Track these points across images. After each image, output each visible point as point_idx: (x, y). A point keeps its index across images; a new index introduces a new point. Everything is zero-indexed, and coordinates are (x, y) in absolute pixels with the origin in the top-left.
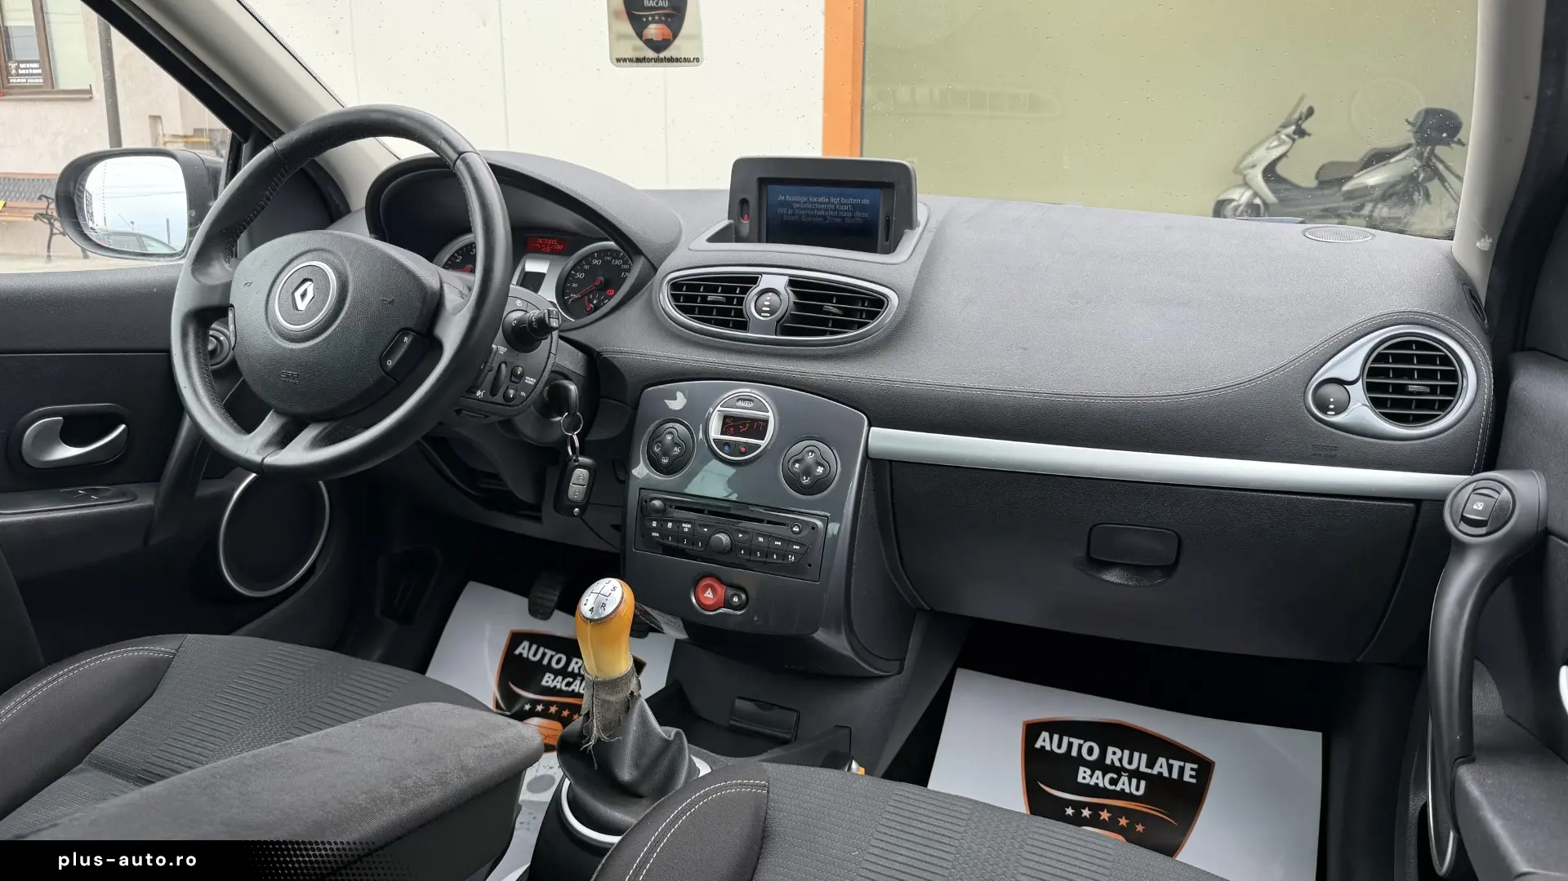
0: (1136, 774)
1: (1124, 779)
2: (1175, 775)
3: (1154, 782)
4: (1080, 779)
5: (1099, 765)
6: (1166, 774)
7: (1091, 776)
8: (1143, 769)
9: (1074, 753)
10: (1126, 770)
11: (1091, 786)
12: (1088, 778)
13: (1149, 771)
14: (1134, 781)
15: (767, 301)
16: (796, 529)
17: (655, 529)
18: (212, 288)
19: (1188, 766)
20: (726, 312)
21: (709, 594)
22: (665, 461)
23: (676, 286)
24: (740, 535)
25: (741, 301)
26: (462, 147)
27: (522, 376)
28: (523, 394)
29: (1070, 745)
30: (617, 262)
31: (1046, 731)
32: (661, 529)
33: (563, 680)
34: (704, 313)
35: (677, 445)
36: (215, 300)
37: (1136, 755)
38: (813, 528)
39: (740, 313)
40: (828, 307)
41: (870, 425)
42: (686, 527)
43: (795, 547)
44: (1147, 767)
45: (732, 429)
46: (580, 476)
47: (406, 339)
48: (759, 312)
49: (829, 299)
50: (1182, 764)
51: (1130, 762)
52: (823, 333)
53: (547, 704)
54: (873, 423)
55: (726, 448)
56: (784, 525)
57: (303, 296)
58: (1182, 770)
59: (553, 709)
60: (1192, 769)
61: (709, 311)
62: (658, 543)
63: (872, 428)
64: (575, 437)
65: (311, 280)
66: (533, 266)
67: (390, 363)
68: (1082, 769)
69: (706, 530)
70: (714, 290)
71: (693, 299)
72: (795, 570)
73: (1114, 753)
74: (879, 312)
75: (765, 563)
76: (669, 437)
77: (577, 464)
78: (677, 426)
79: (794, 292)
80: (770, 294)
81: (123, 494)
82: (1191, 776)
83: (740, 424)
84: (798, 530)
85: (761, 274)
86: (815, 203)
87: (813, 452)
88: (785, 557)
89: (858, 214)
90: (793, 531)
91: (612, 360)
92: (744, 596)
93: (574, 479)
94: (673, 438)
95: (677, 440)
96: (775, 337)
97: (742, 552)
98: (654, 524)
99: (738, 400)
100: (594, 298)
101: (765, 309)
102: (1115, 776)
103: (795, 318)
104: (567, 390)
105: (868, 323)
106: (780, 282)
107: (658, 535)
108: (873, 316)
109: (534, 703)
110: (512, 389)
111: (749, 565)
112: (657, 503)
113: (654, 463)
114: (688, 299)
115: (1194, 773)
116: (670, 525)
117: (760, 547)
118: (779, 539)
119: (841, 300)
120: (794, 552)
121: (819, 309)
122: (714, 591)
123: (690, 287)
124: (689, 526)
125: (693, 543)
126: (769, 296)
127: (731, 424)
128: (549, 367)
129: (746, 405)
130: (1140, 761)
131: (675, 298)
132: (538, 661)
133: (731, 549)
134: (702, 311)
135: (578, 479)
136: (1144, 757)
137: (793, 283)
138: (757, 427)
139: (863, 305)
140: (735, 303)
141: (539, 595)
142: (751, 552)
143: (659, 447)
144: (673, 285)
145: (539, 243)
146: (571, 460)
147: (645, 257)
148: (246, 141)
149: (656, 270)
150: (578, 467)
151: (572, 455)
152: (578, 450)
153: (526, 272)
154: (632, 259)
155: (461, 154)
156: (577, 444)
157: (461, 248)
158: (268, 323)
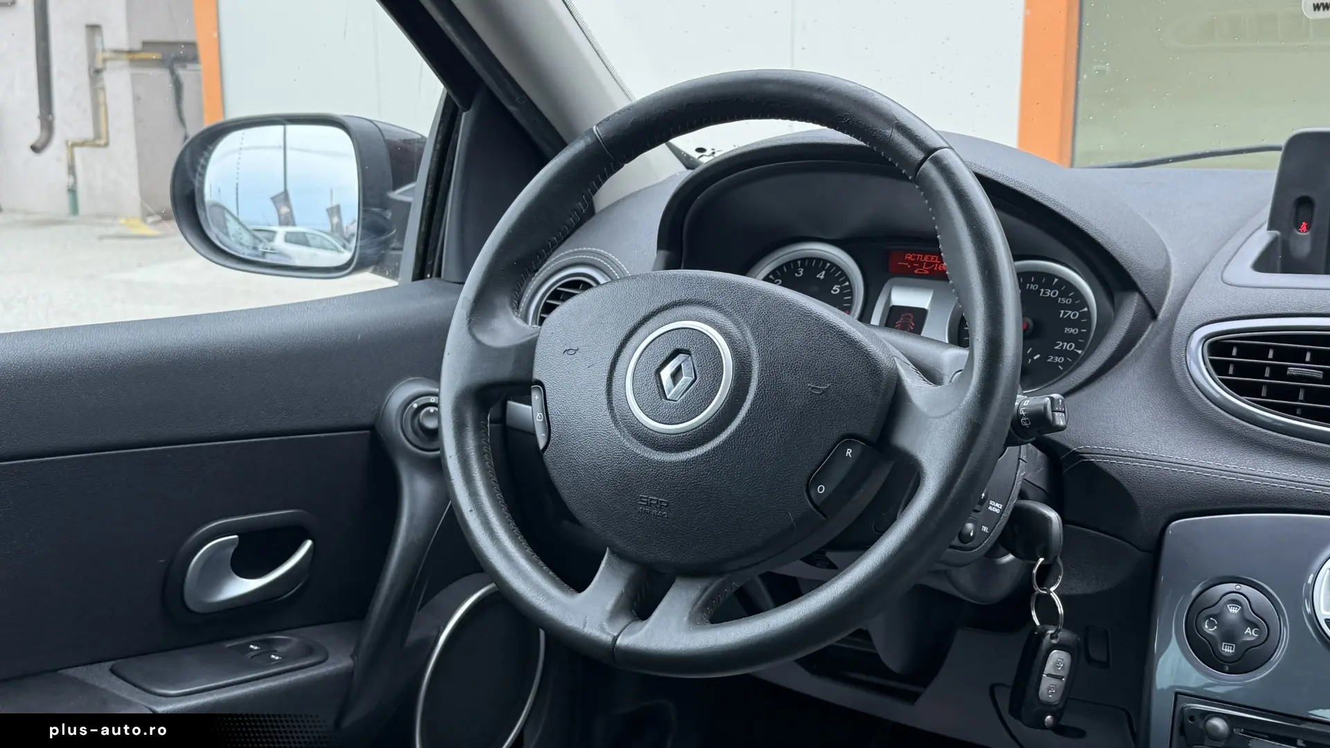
18: (502, 352)
22: (1228, 650)
23: (1218, 348)
26: (933, 140)
27: (983, 502)
28: (985, 529)
30: (1049, 293)
34: (1281, 397)
35: (1253, 625)
36: (505, 371)
46: (1057, 660)
47: (849, 452)
57: (676, 376)
61: (1291, 393)
64: (1054, 596)
65: (687, 352)
66: (903, 297)
67: (821, 489)
70: (1298, 356)
71: (1257, 371)
76: (1233, 610)
77: (1054, 641)
78: (1245, 589)
91: (1105, 468)
93: (1049, 668)
94: (1242, 611)
95: (1251, 616)
104: (1047, 520)
110: (972, 522)
112: (1219, 723)
113: (1205, 652)
114: (1241, 369)
123: (1245, 351)
128: (1018, 484)
131: (1219, 368)
134: (1275, 391)
135: (1056, 666)
143: (1211, 625)
144: (1211, 345)
145: (907, 261)
146: (1043, 634)
147: (1141, 293)
148: (467, 108)
149: (1154, 316)
150: (1060, 647)
151: (1037, 623)
152: (1061, 620)
153: (894, 306)
154: (1111, 296)
155: (929, 151)
156: (1061, 610)
157: (780, 268)
158: (613, 416)
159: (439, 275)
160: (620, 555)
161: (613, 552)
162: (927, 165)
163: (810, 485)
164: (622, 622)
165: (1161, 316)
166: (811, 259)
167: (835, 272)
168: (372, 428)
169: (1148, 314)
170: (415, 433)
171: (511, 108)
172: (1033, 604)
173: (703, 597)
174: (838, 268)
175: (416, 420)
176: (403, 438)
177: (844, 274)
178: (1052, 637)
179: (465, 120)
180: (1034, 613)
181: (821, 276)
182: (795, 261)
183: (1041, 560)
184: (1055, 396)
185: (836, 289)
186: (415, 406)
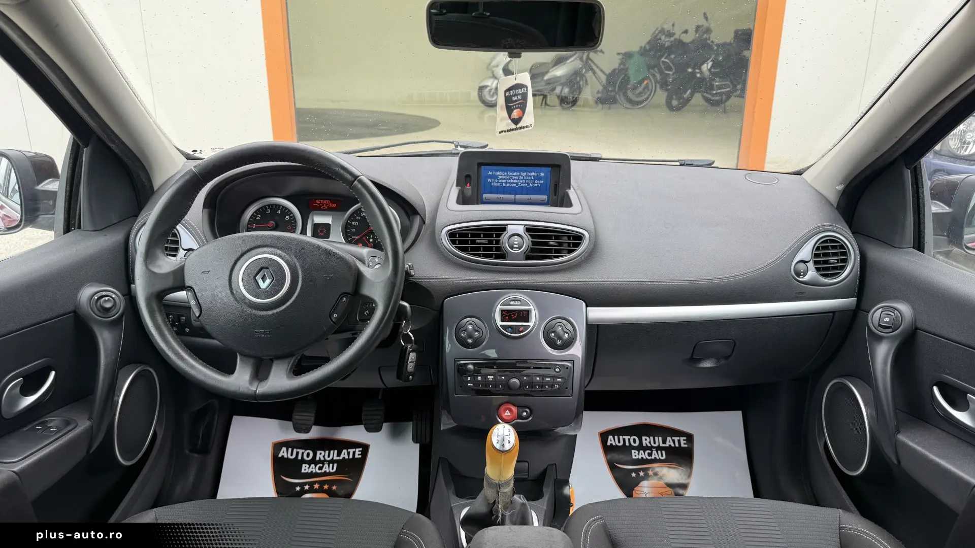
0: (659, 448)
1: (654, 452)
2: (677, 445)
3: (669, 450)
4: (634, 457)
5: (641, 447)
6: (673, 445)
7: (639, 454)
8: (662, 445)
9: (627, 444)
10: (654, 447)
11: (640, 459)
12: (637, 456)
13: (664, 445)
14: (659, 452)
15: (516, 241)
16: (557, 370)
17: (470, 382)
19: (682, 439)
20: (490, 249)
21: (508, 413)
22: (470, 341)
23: (452, 235)
24: (525, 378)
25: (498, 242)
26: (357, 173)
29: (624, 440)
31: (610, 435)
32: (474, 381)
33: (315, 466)
34: (475, 251)
35: (477, 331)
36: (169, 284)
37: (656, 438)
38: (567, 368)
39: (498, 249)
40: (552, 242)
41: (587, 306)
42: (491, 378)
43: (558, 380)
44: (663, 443)
45: (507, 317)
46: (412, 356)
47: (344, 300)
48: (512, 248)
49: (550, 237)
50: (678, 438)
51: (655, 443)
52: (550, 257)
53: (311, 484)
54: (588, 305)
55: (510, 329)
56: (550, 368)
57: (263, 279)
58: (679, 441)
59: (316, 486)
60: (684, 440)
61: (478, 249)
62: (472, 389)
63: (588, 308)
64: (410, 333)
65: (267, 268)
66: (319, 219)
67: (335, 316)
68: (633, 451)
69: (503, 378)
70: (479, 236)
71: (466, 242)
72: (558, 392)
73: (646, 440)
74: (581, 243)
75: (542, 391)
76: (470, 327)
77: (411, 350)
78: (473, 319)
79: (529, 234)
80: (516, 237)
81: (67, 423)
82: (685, 444)
83: (512, 314)
84: (558, 370)
85: (507, 225)
86: (511, 175)
87: (560, 326)
88: (553, 386)
89: (537, 181)
90: (556, 372)
91: (420, 283)
92: (528, 410)
93: (410, 359)
94: (473, 327)
95: (476, 328)
96: (524, 262)
97: (527, 387)
98: (469, 379)
99: (511, 301)
100: (370, 238)
101: (515, 246)
102: (650, 451)
103: (532, 250)
104: (405, 307)
105: (576, 250)
106: (520, 230)
107: (472, 385)
108: (577, 245)
109: (302, 485)
111: (531, 393)
112: (471, 367)
113: (462, 343)
114: (461, 242)
115: (685, 442)
116: (479, 378)
117: (538, 383)
118: (548, 377)
119: (557, 238)
120: (558, 383)
121: (547, 244)
122: (511, 411)
123: (461, 235)
124: (492, 377)
125: (496, 386)
126: (516, 238)
127: (507, 315)
129: (517, 304)
130: (659, 441)
131: (453, 242)
132: (295, 458)
133: (520, 387)
134: (473, 249)
135: (412, 358)
136: (660, 438)
137: (528, 230)
138: (524, 316)
139: (569, 239)
140: (494, 243)
141: (297, 417)
142: (532, 386)
143: (464, 333)
144: (449, 234)
145: (317, 203)
146: (407, 348)
147: (420, 216)
148: (87, 146)
149: (424, 223)
150: (412, 351)
151: (403, 344)
152: (413, 341)
153: (315, 224)
154: (409, 217)
155: (356, 177)
156: (413, 338)
157: (258, 210)
158: (236, 300)
159: (79, 227)
160: (245, 356)
161: (241, 354)
162: (356, 182)
163: (331, 315)
164: (256, 384)
165: (426, 223)
166: (272, 205)
167: (285, 210)
168: (75, 312)
169: (422, 222)
170: (99, 310)
171: (112, 145)
172: (401, 338)
173: (290, 365)
174: (286, 208)
175: (99, 303)
176: (94, 315)
177: (289, 211)
178: (410, 348)
179: (86, 152)
180: (402, 341)
181: (279, 212)
182: (265, 206)
183: (404, 321)
184: (409, 264)
185: (287, 218)
186: (96, 298)
